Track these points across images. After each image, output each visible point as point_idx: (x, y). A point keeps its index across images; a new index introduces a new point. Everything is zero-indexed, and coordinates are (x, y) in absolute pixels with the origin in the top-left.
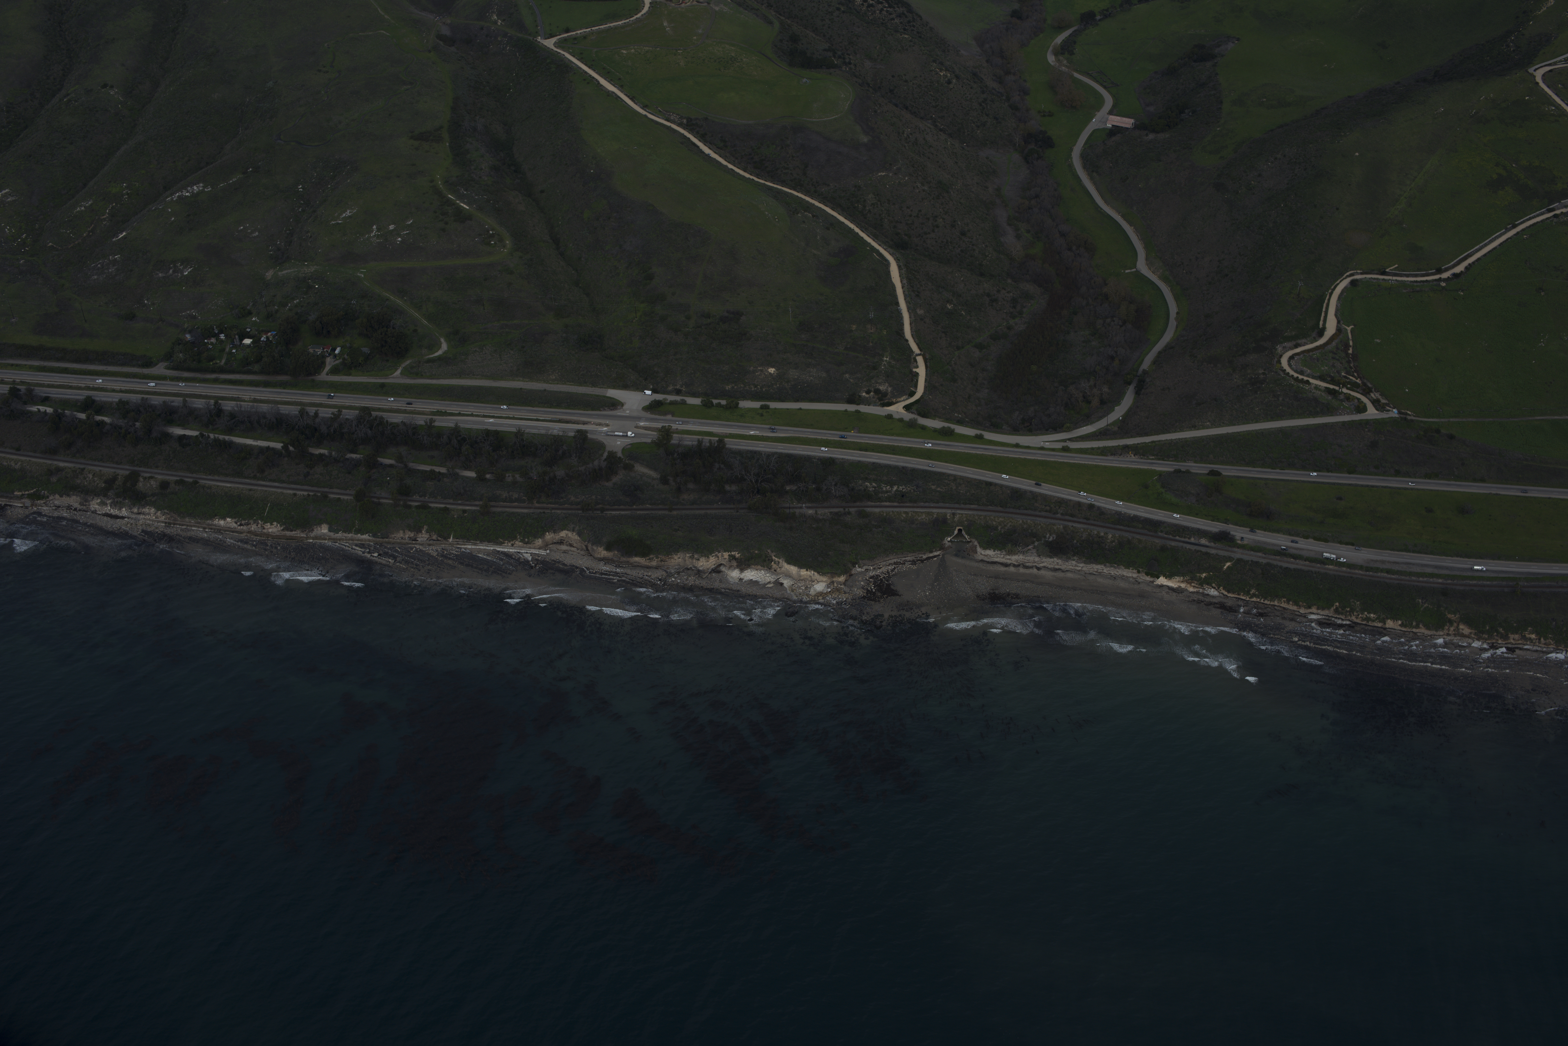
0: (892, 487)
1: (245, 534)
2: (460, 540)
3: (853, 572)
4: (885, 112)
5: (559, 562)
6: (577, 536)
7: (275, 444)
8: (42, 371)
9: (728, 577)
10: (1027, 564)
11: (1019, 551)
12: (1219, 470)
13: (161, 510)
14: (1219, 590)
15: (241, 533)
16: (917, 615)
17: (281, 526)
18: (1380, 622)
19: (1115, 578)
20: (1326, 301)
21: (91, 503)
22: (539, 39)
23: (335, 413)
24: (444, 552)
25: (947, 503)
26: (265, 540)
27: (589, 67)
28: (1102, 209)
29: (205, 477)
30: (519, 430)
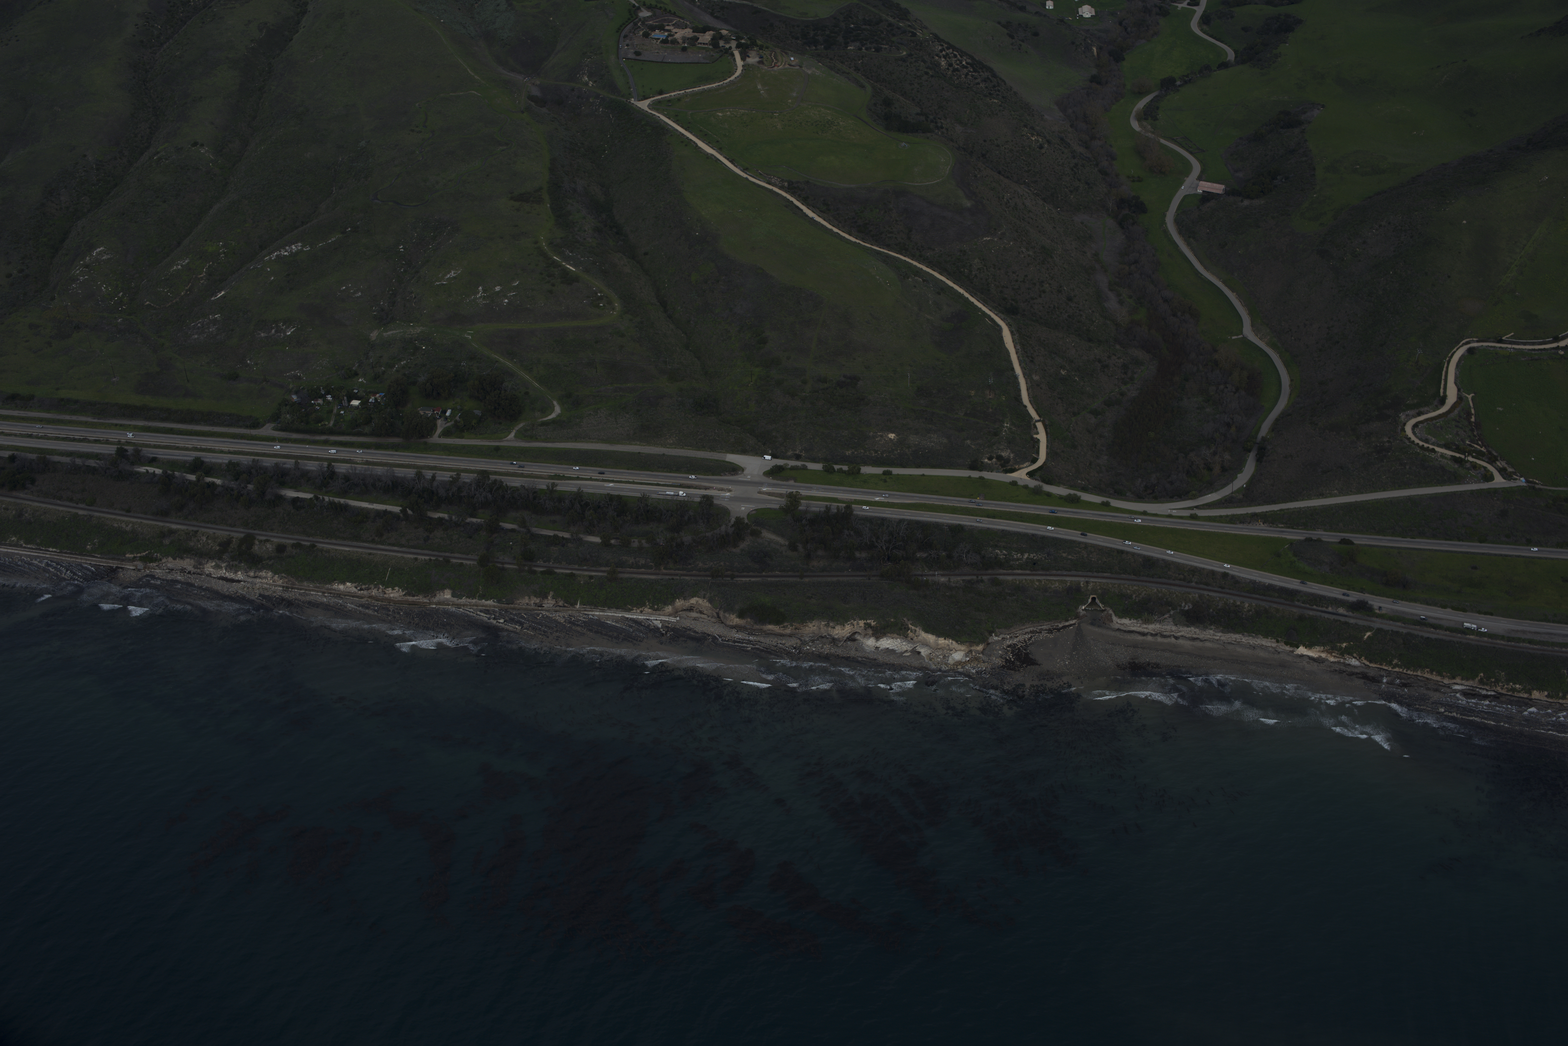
0: (1022, 554)
1: (366, 599)
2: (588, 607)
3: (990, 641)
4: (985, 177)
5: (690, 630)
6: (708, 603)
7: (391, 507)
8: (147, 432)
9: (863, 645)
10: (1165, 633)
11: (1155, 620)
12: (1350, 539)
13: (278, 574)
14: (1360, 660)
15: (362, 598)
16: (1058, 685)
17: (403, 591)
18: (1526, 693)
19: (1254, 648)
20: (1445, 369)
21: (205, 566)
22: (632, 100)
23: (454, 476)
24: (571, 619)
25: (1079, 571)
26: (387, 605)
27: (686, 130)
28: (1202, 275)
29: (322, 540)
30: (644, 495)
